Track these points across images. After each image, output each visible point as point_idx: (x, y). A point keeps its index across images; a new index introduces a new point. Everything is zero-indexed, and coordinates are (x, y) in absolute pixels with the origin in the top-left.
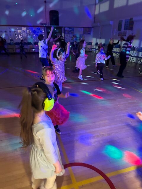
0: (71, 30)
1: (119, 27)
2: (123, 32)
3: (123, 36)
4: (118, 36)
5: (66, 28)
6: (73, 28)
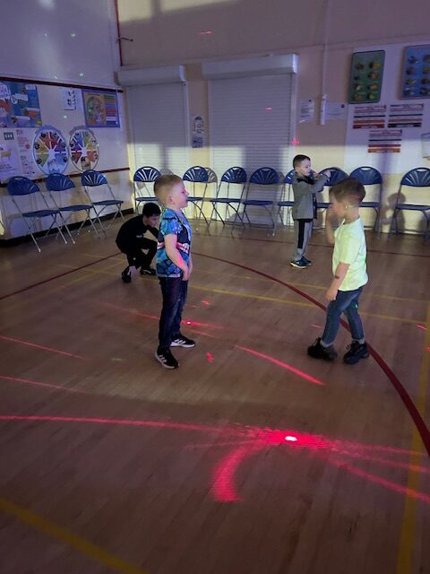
0: (25, 98)
1: (356, 85)
2: (388, 107)
3: (391, 126)
4: (355, 127)
6: (33, 87)
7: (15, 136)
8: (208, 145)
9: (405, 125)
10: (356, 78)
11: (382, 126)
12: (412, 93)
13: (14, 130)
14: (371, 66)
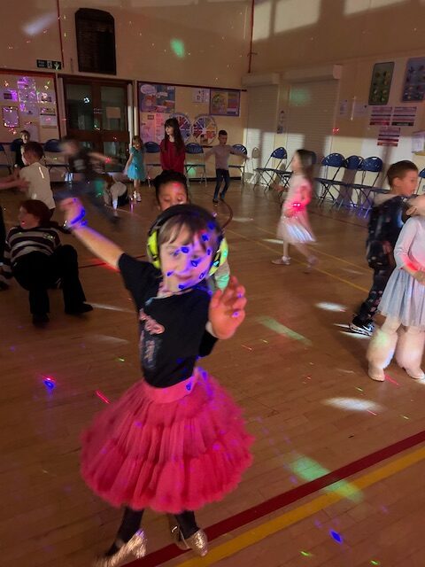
0: (166, 94)
1: (374, 90)
2: (394, 109)
3: (394, 124)
4: (371, 124)
5: (146, 86)
6: (172, 88)
7: (155, 117)
8: (285, 132)
9: (403, 124)
10: (375, 84)
11: (388, 124)
12: (409, 97)
13: (155, 114)
14: (385, 74)
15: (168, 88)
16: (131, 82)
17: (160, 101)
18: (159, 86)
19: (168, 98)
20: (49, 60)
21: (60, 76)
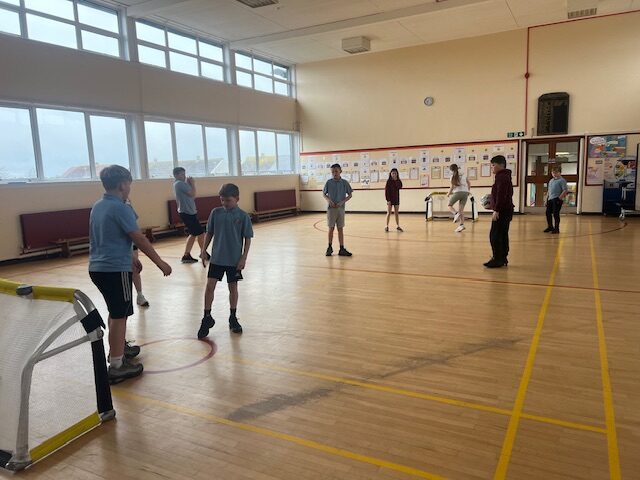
0: (616, 143)
5: (595, 138)
6: (624, 136)
7: (604, 162)
13: (603, 159)
15: (619, 137)
16: (584, 137)
17: (608, 149)
18: (609, 137)
19: (617, 145)
20: (516, 131)
21: (523, 140)
